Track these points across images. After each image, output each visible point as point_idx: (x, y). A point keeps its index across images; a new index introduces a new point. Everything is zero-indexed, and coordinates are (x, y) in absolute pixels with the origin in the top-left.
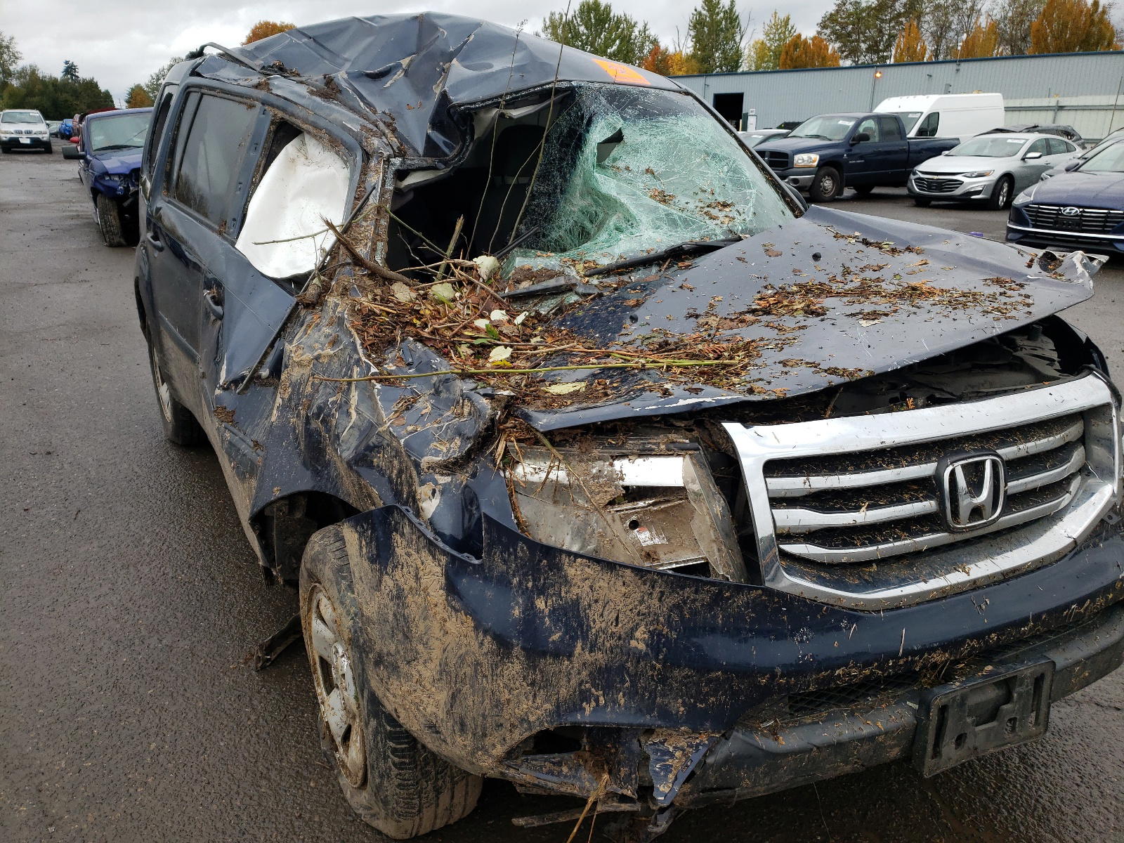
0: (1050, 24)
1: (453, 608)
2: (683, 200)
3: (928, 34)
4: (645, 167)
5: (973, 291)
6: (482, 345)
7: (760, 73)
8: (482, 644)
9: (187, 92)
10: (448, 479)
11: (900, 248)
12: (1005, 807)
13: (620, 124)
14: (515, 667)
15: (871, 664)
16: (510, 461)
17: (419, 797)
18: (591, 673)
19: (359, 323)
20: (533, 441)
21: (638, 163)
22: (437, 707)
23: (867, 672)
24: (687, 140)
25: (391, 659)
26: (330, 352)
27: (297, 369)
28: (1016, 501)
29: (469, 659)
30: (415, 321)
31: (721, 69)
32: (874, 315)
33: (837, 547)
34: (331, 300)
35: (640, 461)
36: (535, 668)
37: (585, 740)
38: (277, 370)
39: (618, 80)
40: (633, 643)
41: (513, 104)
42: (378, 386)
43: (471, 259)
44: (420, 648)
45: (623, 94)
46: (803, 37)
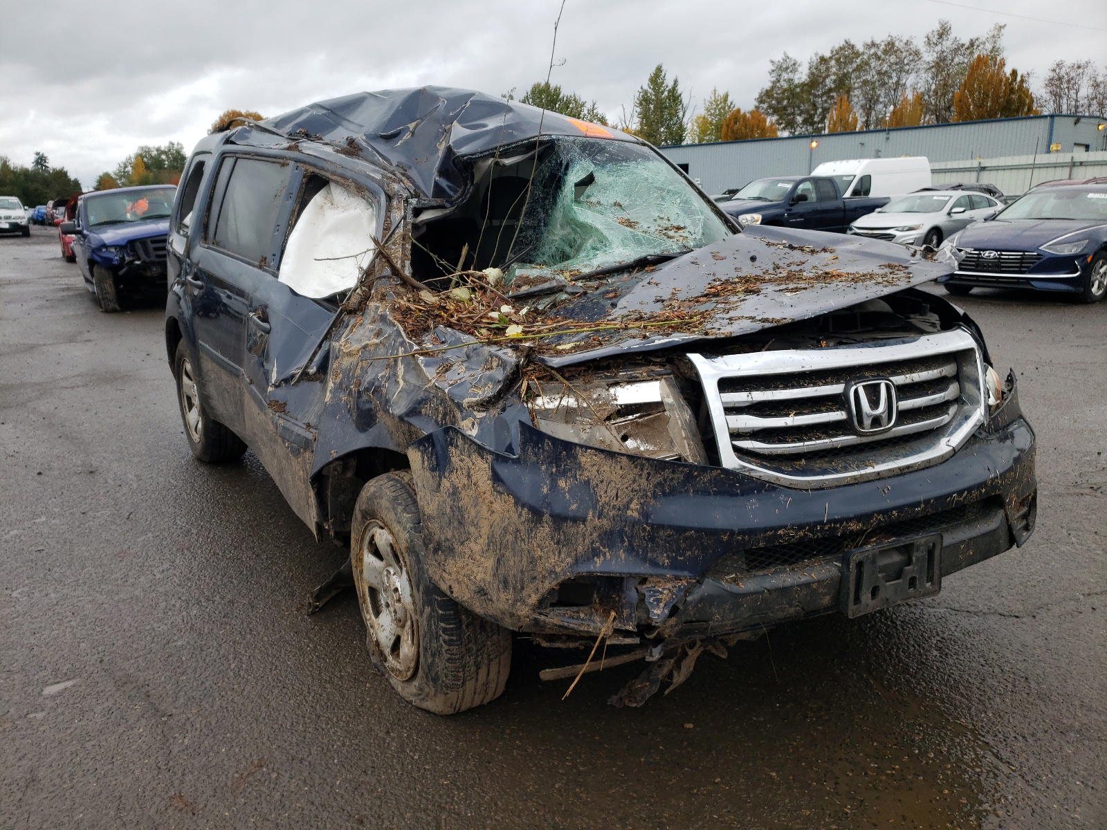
0: (972, 94)
1: (498, 492)
2: (645, 227)
3: (858, 107)
4: (612, 201)
5: (871, 272)
6: (498, 329)
7: (704, 145)
8: (520, 515)
9: (223, 157)
10: (484, 414)
11: (817, 249)
12: (924, 681)
13: (592, 168)
14: (545, 530)
15: (804, 528)
16: (531, 395)
17: (464, 670)
18: (600, 535)
19: (400, 317)
20: (548, 378)
21: (608, 198)
22: (485, 573)
23: (801, 533)
24: (647, 179)
25: (447, 544)
26: (376, 341)
27: (346, 359)
28: (905, 416)
29: (511, 529)
30: (443, 314)
31: (666, 142)
32: (796, 290)
33: (774, 442)
34: (372, 304)
35: (628, 387)
36: (559, 530)
37: (595, 596)
38: (323, 367)
39: (589, 134)
40: (629, 513)
41: (506, 153)
42: (421, 358)
43: (480, 270)
44: (472, 529)
45: (593, 145)
46: (742, 112)
